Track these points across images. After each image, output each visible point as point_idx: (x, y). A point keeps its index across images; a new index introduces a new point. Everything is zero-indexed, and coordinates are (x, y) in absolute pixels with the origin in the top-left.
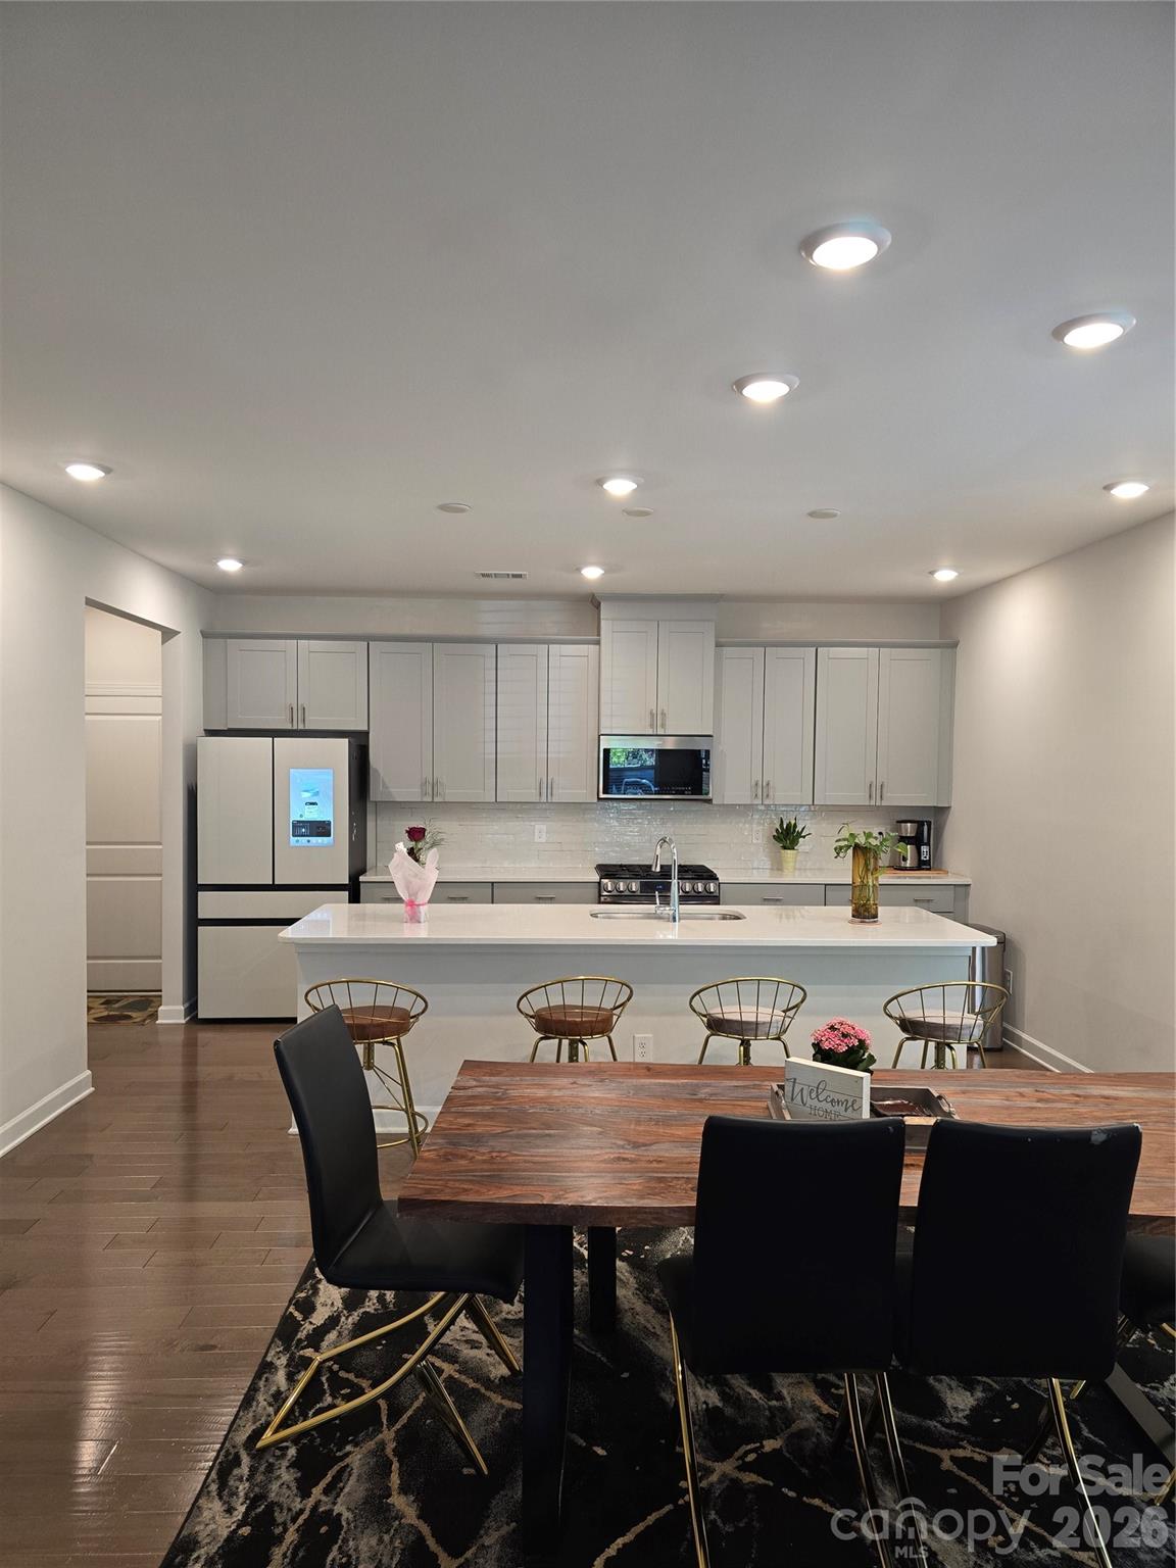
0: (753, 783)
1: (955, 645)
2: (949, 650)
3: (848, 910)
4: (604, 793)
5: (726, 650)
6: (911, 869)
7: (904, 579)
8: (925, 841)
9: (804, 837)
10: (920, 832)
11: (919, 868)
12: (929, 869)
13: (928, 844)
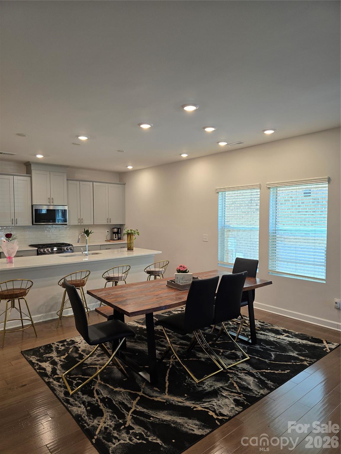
0: (78, 219)
1: (125, 184)
2: (123, 185)
3: (127, 249)
4: (35, 222)
5: (70, 182)
6: (117, 240)
7: (120, 168)
8: (119, 233)
9: (91, 233)
10: (118, 230)
11: (118, 240)
12: (121, 240)
13: (120, 234)
